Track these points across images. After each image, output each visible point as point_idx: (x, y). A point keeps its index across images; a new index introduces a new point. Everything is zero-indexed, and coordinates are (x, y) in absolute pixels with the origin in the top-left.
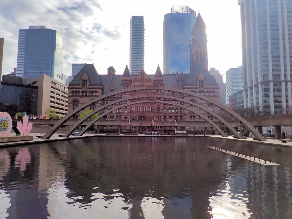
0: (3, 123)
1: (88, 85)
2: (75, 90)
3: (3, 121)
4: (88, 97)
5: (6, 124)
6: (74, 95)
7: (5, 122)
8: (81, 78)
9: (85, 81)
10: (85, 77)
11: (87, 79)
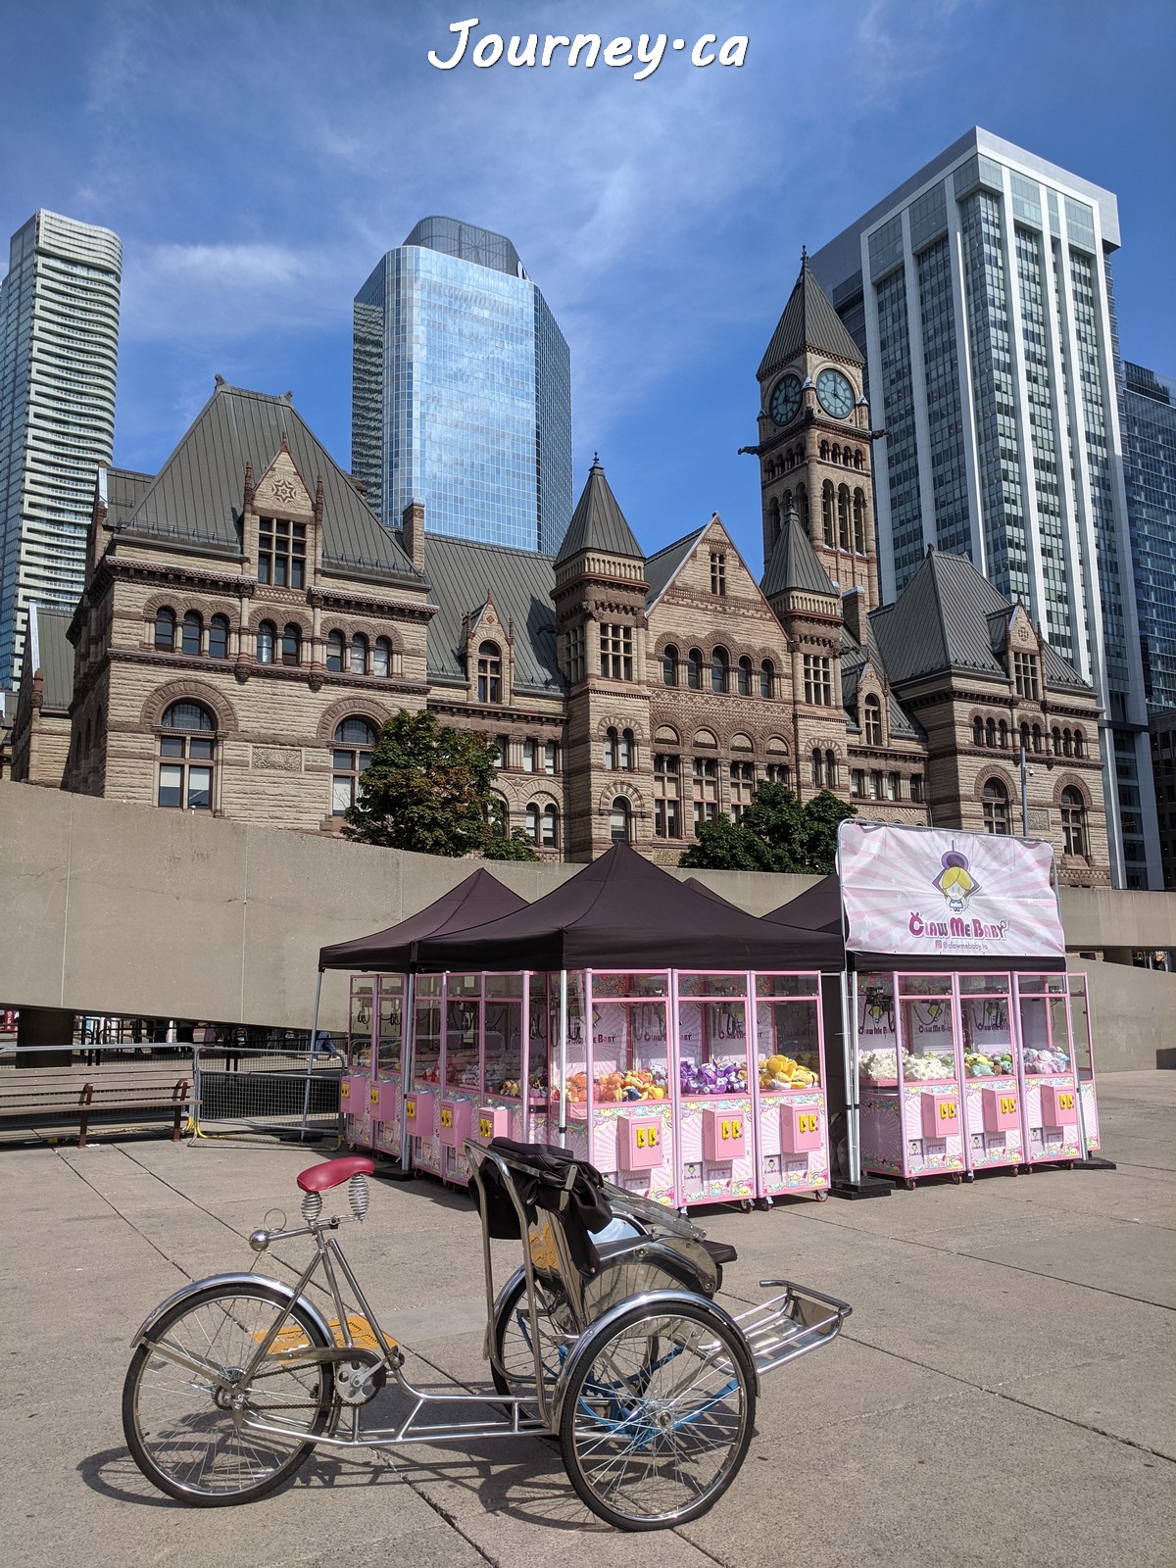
1: (309, 568)
2: (182, 598)
4: (314, 683)
6: (171, 648)
8: (249, 495)
9: (283, 525)
10: (282, 491)
11: (303, 512)
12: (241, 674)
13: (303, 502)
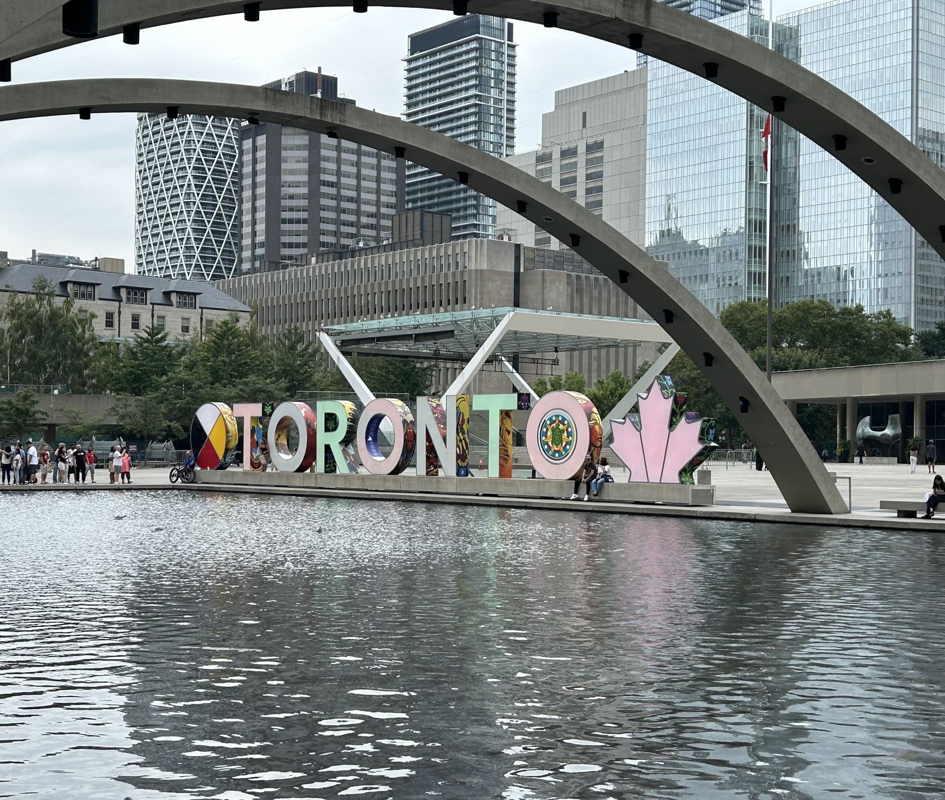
0: (553, 430)
3: (552, 422)
5: (565, 434)
7: (561, 426)
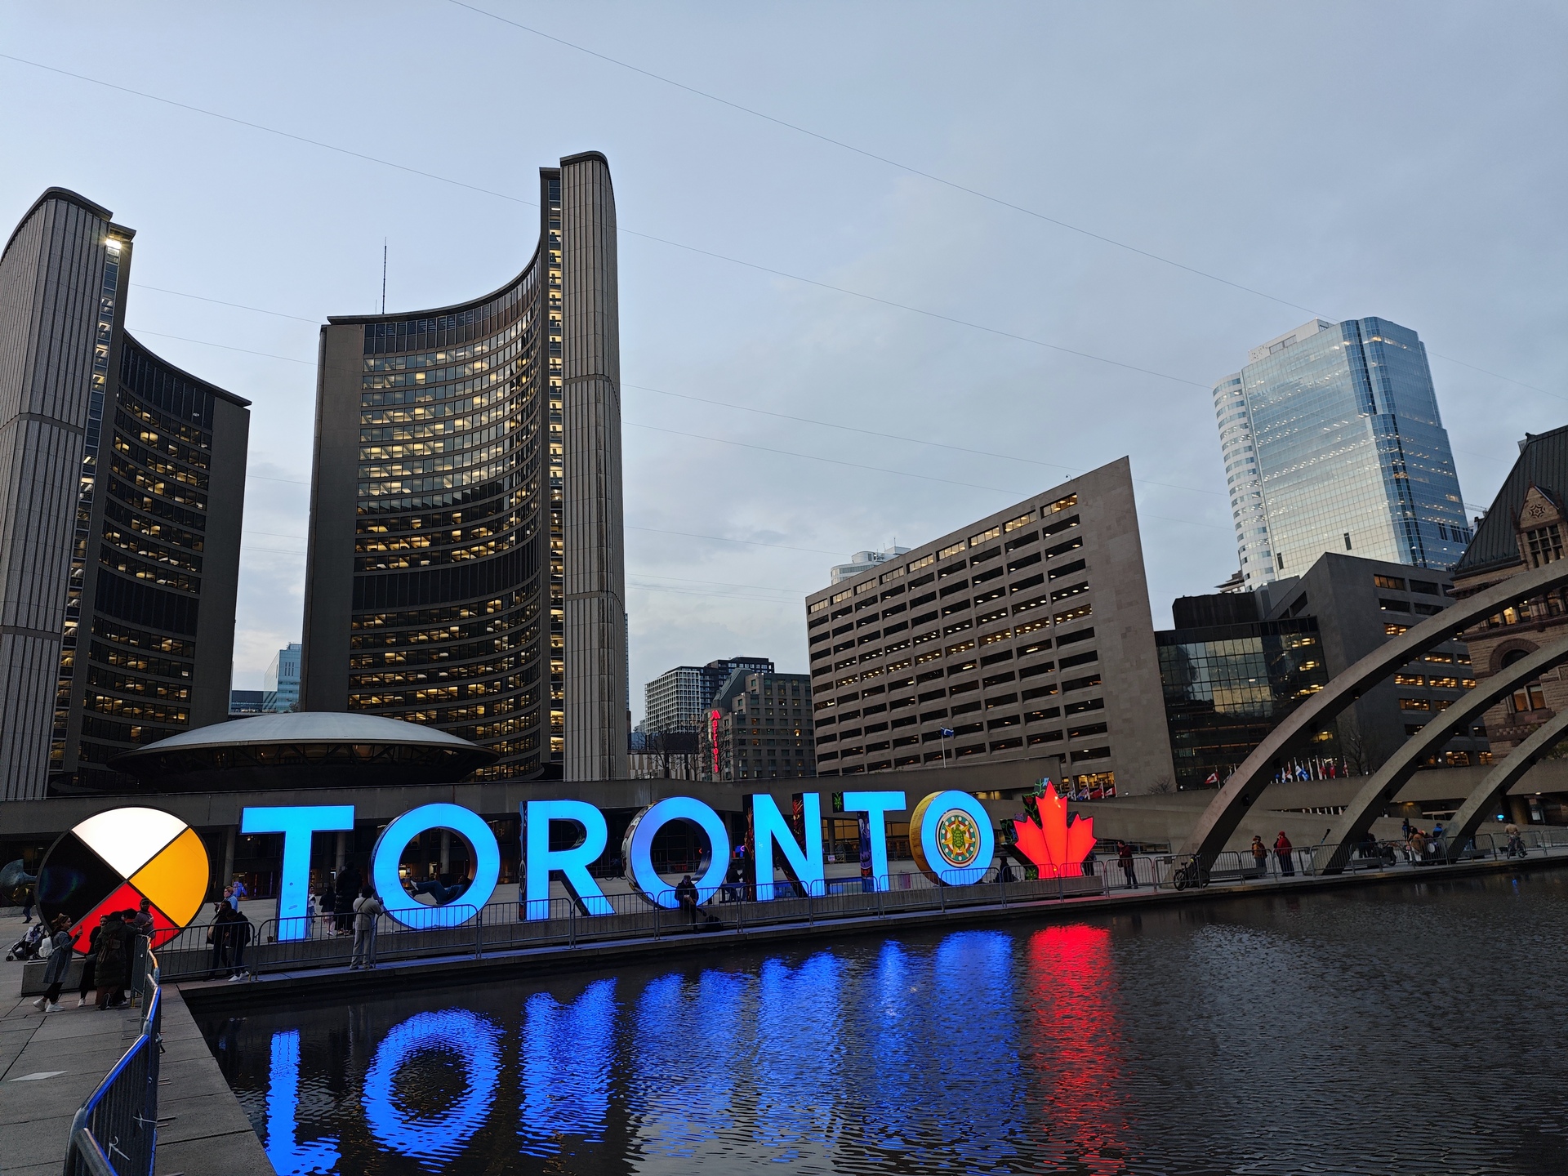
6: (1496, 624)
8: (1517, 525)
9: (1542, 531)
10: (1537, 511)
11: (1553, 518)
12: (1541, 628)
13: (1551, 513)
